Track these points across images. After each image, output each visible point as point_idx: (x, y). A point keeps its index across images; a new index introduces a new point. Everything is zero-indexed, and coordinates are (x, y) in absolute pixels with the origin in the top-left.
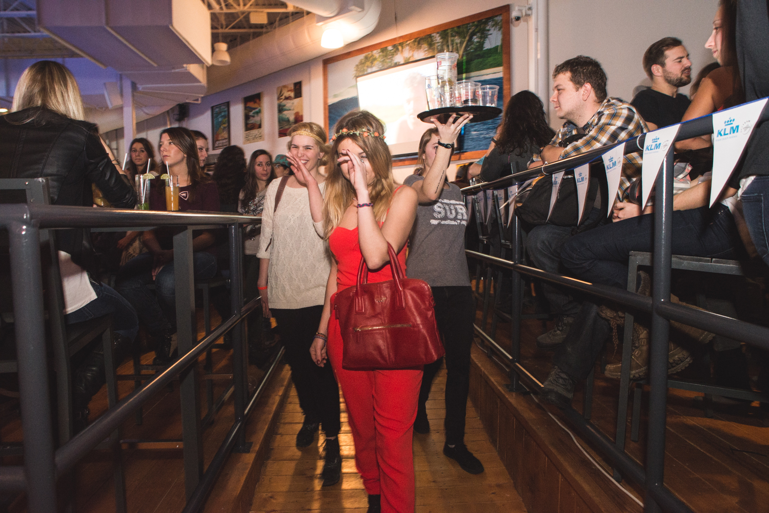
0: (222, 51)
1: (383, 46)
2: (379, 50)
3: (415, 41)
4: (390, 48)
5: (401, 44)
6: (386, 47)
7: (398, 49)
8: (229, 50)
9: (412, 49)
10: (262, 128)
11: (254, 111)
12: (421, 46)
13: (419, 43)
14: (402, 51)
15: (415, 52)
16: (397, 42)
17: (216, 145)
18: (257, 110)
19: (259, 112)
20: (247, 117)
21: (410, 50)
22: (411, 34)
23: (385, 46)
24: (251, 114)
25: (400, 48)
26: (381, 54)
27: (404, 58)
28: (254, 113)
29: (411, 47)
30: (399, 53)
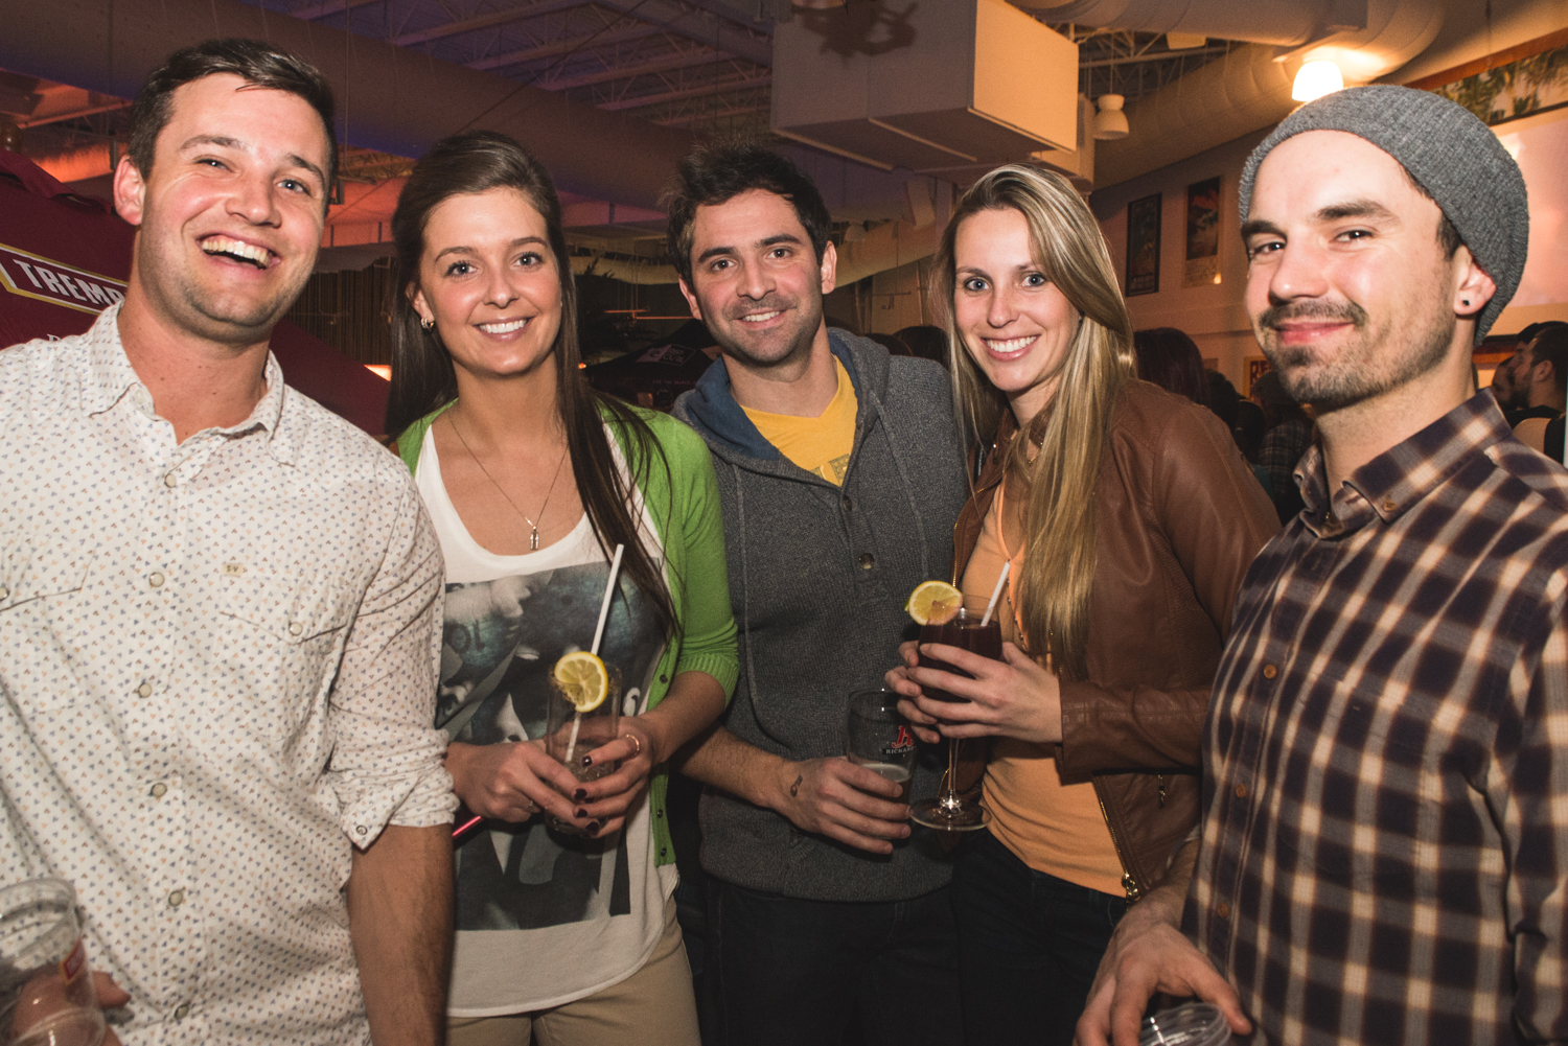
0: (1113, 111)
1: (1470, 73)
2: (1460, 83)
3: (1541, 59)
4: (1484, 77)
5: (1511, 68)
6: (1477, 76)
7: (1501, 80)
8: (1126, 109)
9: (1534, 79)
10: (1218, 255)
11: (1205, 216)
12: (1555, 72)
13: (1551, 64)
14: (1511, 84)
15: (1540, 86)
16: (1502, 63)
17: (1133, 287)
18: (1211, 214)
19: (1215, 219)
20: (1192, 230)
21: (1529, 82)
22: (1533, 43)
23: (1475, 73)
24: (1200, 222)
25: (1507, 78)
26: (1464, 91)
27: (1515, 101)
28: (1204, 221)
29: (1531, 74)
30: (1504, 89)
